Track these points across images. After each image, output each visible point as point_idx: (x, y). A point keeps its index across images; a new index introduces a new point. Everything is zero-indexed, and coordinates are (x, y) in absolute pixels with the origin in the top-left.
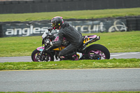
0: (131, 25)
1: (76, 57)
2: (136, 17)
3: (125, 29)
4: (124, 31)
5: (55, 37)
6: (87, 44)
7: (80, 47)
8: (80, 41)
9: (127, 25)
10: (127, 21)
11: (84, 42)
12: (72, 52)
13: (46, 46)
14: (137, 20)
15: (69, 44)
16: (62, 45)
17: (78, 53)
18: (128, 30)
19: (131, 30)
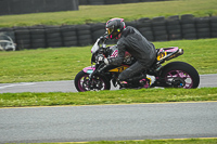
0: (22, 41)
1: (145, 83)
2: (29, 28)
3: (13, 47)
4: (11, 49)
5: (111, 51)
6: (163, 61)
7: (151, 66)
8: (151, 56)
9: (16, 41)
10: (16, 34)
11: (159, 59)
12: (138, 74)
13: (97, 66)
14: (30, 33)
15: (133, 62)
16: (124, 64)
17: (148, 76)
18: (17, 49)
19: (22, 49)
